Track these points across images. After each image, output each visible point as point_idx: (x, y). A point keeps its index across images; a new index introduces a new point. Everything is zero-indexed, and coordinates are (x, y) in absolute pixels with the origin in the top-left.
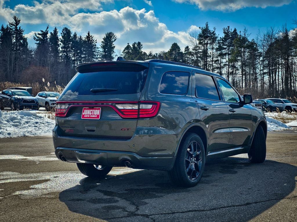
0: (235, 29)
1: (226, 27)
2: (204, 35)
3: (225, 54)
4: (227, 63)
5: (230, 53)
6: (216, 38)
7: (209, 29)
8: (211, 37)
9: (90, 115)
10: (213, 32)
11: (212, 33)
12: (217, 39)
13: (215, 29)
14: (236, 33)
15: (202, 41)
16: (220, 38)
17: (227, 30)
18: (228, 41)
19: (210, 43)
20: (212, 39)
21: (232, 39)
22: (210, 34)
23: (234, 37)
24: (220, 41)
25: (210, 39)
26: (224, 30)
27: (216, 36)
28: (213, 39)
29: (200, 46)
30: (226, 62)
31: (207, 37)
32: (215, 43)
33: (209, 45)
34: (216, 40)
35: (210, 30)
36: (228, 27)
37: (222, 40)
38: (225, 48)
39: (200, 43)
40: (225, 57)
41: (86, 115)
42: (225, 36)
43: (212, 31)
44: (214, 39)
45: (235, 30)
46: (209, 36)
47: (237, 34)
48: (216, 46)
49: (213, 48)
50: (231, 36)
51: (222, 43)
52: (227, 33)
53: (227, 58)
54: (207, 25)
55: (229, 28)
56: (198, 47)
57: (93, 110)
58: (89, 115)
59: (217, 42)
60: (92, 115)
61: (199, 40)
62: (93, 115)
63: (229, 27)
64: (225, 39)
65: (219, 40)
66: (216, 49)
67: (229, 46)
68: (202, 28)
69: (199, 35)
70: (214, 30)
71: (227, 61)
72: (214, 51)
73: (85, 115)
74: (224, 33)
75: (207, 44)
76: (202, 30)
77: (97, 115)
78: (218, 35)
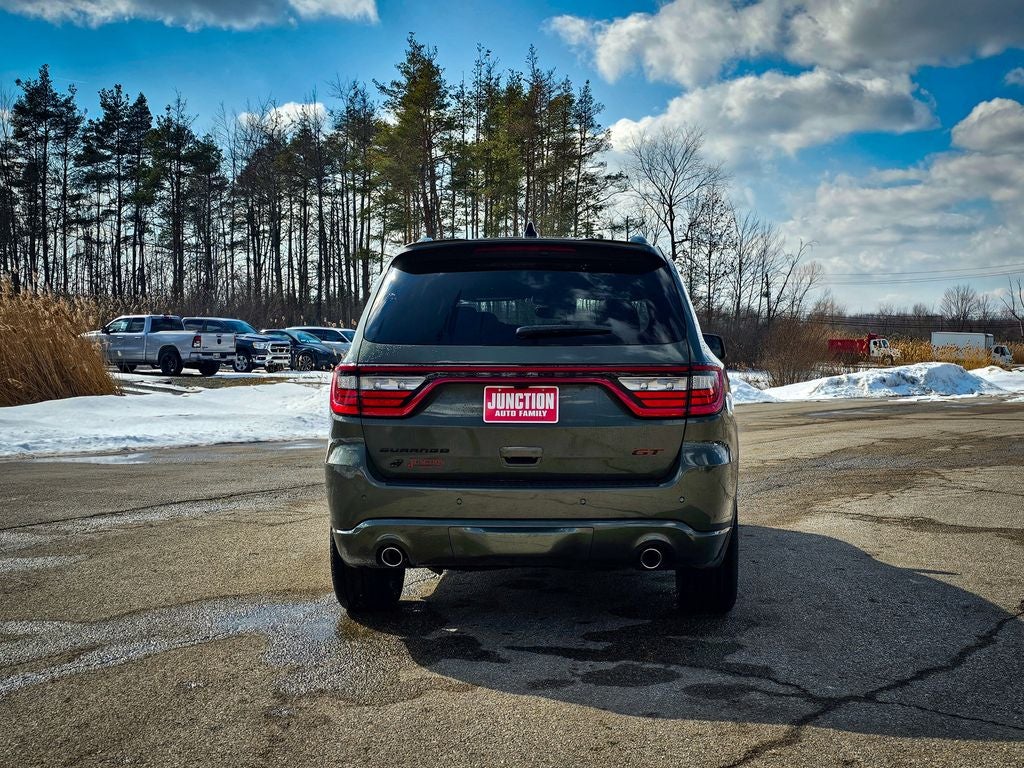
0: (142, 96)
1: (110, 87)
2: (36, 106)
3: (108, 178)
4: (114, 207)
5: (122, 173)
6: (79, 120)
7: (52, 91)
8: (60, 116)
9: (518, 411)
10: (68, 101)
11: (63, 105)
12: (81, 125)
13: (72, 90)
14: (144, 112)
15: (25, 128)
16: (90, 121)
17: (114, 98)
18: (116, 133)
19: (57, 137)
20: (63, 123)
21: (131, 127)
22: (55, 106)
23: (138, 122)
24: (91, 131)
25: (54, 125)
26: (104, 97)
27: (76, 116)
28: (66, 123)
29: (20, 144)
30: (110, 204)
31: (45, 116)
32: (72, 136)
33: (50, 144)
34: (77, 128)
35: (56, 94)
36: (116, 86)
37: (97, 130)
38: (109, 158)
39: (19, 135)
40: (106, 187)
41: (500, 410)
42: (107, 117)
43: (63, 95)
44: (68, 125)
45: (142, 100)
46: (51, 115)
47: (149, 113)
48: (76, 148)
49: (64, 155)
50: (126, 119)
51: (96, 139)
52: (112, 110)
53: (111, 190)
54: (45, 75)
55: (119, 91)
56: (11, 146)
57: (527, 395)
58: (515, 409)
59: (79, 133)
60: (524, 409)
61: (14, 122)
62: (530, 409)
63: (118, 87)
64: (105, 128)
65: (85, 130)
66: (75, 159)
67: (121, 151)
68: (28, 84)
69: (16, 106)
70: (70, 95)
71: (113, 201)
72: (71, 164)
73: (496, 409)
74: (104, 105)
75: (45, 139)
76: (27, 90)
77: (545, 409)
78: (83, 111)
